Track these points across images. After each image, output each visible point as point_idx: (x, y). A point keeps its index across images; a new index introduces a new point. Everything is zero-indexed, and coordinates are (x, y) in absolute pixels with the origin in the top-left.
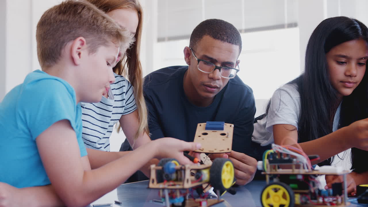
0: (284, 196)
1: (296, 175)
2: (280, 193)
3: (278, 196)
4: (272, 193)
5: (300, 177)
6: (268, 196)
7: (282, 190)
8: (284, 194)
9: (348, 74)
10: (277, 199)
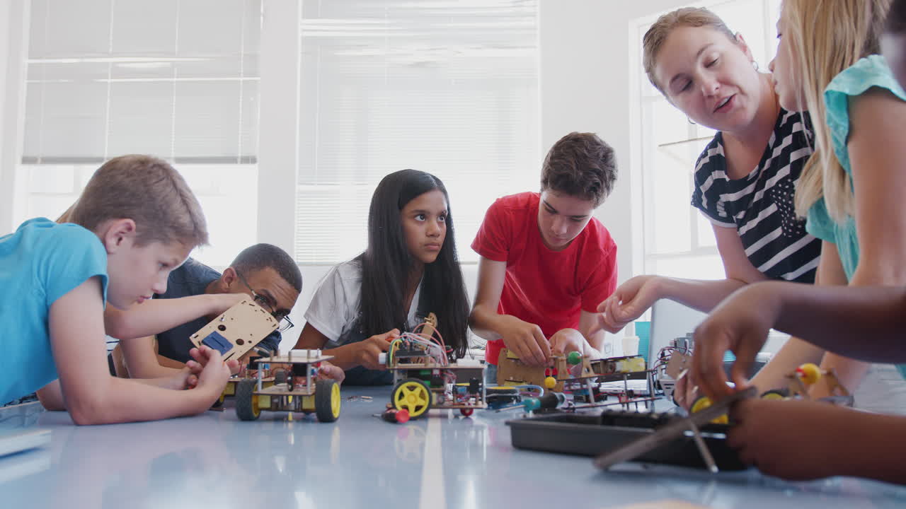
0: (422, 395)
1: (431, 370)
2: (417, 391)
3: (414, 395)
4: (406, 392)
5: (436, 372)
6: (402, 395)
7: (420, 387)
8: (422, 391)
9: (430, 233)
10: (412, 399)
